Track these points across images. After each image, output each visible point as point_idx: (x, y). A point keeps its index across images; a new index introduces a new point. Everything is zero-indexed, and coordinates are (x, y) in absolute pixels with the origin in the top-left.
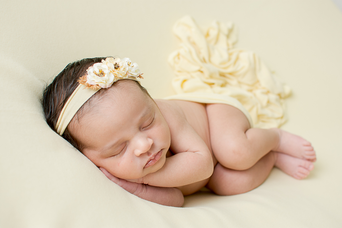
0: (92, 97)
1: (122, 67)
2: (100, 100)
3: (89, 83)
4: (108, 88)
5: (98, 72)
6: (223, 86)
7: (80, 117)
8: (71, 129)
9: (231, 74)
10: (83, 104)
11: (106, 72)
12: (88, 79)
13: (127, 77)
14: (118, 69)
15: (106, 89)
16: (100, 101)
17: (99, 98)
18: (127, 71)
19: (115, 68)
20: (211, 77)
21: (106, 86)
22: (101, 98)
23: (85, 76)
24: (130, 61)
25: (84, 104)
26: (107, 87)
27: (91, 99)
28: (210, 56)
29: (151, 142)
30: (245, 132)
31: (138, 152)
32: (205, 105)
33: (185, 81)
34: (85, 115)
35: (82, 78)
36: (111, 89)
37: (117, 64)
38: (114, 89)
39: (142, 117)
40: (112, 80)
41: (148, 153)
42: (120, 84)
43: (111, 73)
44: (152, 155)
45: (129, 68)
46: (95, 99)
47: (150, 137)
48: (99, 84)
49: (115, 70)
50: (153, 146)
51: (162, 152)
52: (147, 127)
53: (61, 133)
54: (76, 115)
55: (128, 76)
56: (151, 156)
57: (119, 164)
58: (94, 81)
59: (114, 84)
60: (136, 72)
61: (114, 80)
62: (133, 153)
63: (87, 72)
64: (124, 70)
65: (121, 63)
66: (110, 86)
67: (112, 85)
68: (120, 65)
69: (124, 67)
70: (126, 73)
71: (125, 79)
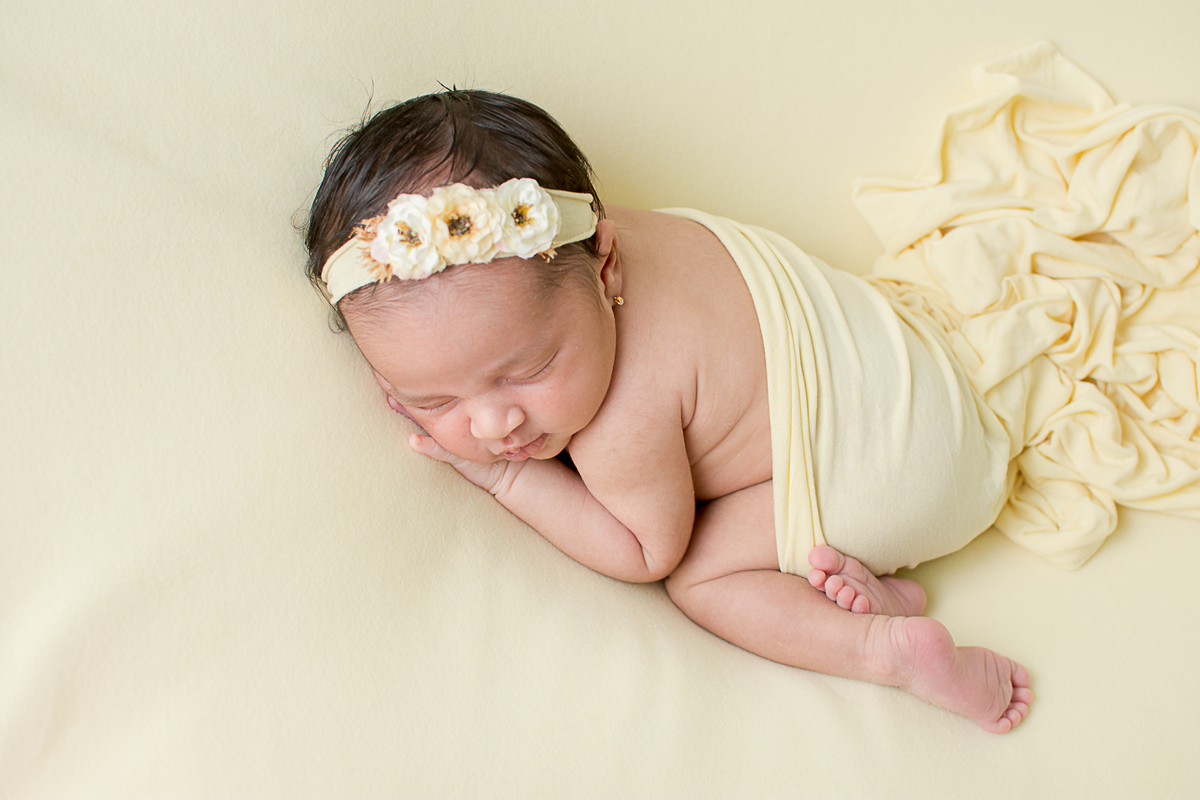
1: (482, 229)
2: (395, 301)
3: (373, 253)
11: (425, 238)
16: (395, 304)
17: (396, 294)
18: (495, 241)
22: (400, 297)
26: (417, 276)
29: (514, 420)
40: (431, 264)
41: (506, 440)
44: (514, 445)
47: (519, 406)
48: (393, 265)
49: (451, 241)
55: (494, 254)
56: (512, 447)
61: (438, 266)
64: (483, 240)
65: (484, 215)
66: (425, 277)
67: (432, 275)
68: (479, 221)
69: (487, 232)
70: (490, 246)
71: (480, 264)
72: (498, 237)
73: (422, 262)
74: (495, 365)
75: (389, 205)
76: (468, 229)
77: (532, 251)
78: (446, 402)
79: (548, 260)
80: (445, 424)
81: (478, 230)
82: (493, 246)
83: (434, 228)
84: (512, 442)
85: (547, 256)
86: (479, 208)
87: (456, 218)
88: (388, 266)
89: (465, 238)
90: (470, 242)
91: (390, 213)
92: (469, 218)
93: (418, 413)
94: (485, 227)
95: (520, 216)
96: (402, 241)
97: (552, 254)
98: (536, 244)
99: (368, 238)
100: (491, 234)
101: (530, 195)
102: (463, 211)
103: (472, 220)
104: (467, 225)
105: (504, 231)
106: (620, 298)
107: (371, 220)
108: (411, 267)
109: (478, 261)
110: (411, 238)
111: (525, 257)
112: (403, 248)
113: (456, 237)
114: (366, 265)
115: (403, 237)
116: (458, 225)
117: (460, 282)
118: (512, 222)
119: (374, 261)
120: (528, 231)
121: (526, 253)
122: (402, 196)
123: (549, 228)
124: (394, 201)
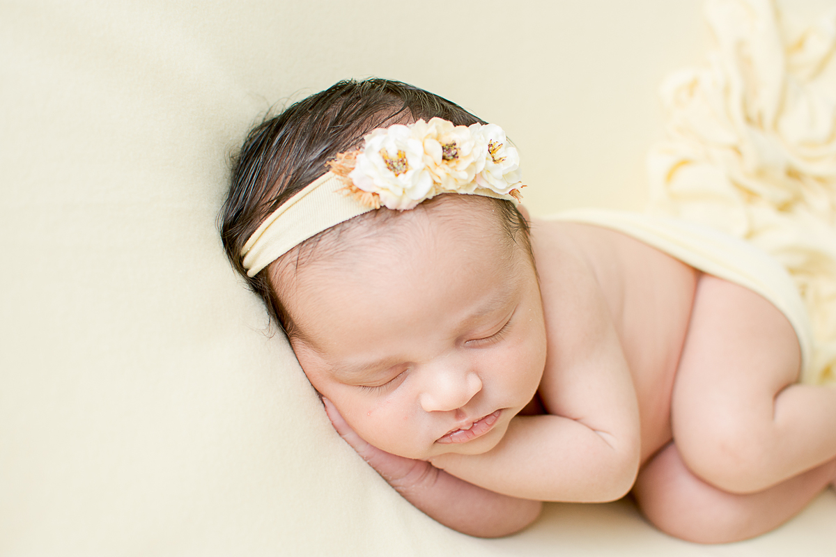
0: (352, 221)
1: (467, 157)
2: (370, 237)
3: (355, 182)
4: (404, 210)
5: (393, 154)
6: (785, 208)
7: (303, 260)
8: (275, 277)
9: (821, 180)
10: (322, 230)
11: (415, 163)
12: (357, 166)
13: (471, 192)
14: (453, 164)
15: (396, 212)
16: (368, 241)
17: (370, 229)
18: (478, 172)
19: (444, 158)
20: (761, 173)
21: (399, 204)
22: (375, 232)
23: (354, 153)
24: (502, 140)
25: (324, 231)
26: (403, 207)
27: (347, 225)
28: (781, 109)
29: (474, 385)
30: (777, 395)
31: (430, 403)
32: (699, 274)
33: (684, 162)
34: (319, 263)
35: (343, 156)
36: (412, 214)
37: (455, 144)
38: (420, 218)
39: (473, 317)
40: (423, 190)
41: (458, 413)
42: (445, 207)
43: (427, 173)
44: (466, 419)
45: (486, 164)
46: (358, 230)
47: (477, 372)
48: (381, 193)
49: (444, 165)
50: (478, 397)
51: (497, 417)
52: (480, 342)
53: (251, 273)
54: (296, 252)
55: (475, 187)
56: (464, 422)
57: (370, 412)
58: (372, 178)
59: (426, 203)
60: (506, 177)
61: (429, 192)
62: (418, 397)
63: (363, 139)
64: (468, 170)
65: (467, 143)
66: (411, 207)
67: (421, 204)
68: (464, 150)
69: (472, 160)
70: (473, 176)
71: (464, 195)
72: (481, 167)
76: (454, 156)
77: (508, 188)
81: (464, 157)
82: (476, 178)
83: (425, 153)
84: (466, 416)
86: (462, 137)
90: (457, 170)
91: (366, 145)
94: (469, 155)
95: (493, 153)
96: (388, 168)
98: (508, 183)
100: (474, 163)
101: (498, 135)
104: (453, 152)
105: (487, 162)
109: (462, 192)
110: (397, 165)
113: (446, 161)
114: (345, 198)
115: (388, 166)
116: (450, 153)
117: (440, 214)
119: (358, 190)
120: (502, 168)
121: (501, 189)
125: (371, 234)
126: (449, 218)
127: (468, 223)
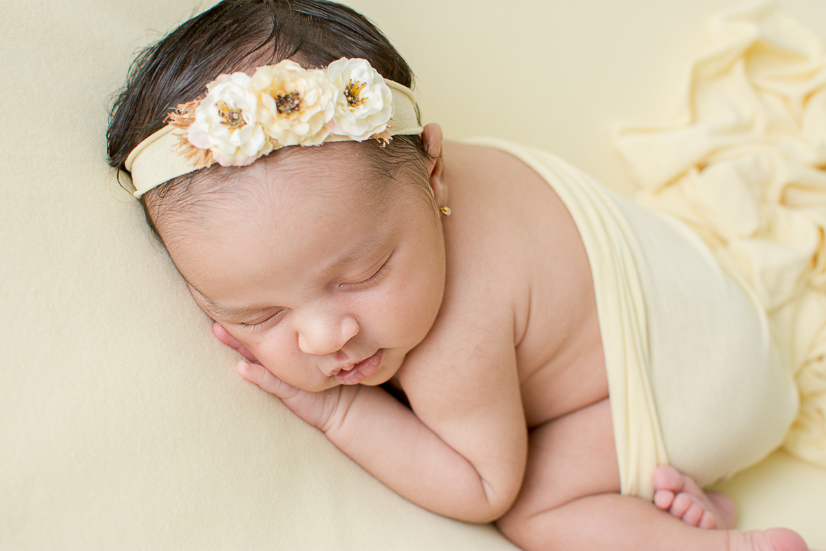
1: (312, 107)
2: (213, 192)
4: (242, 166)
11: (249, 116)
13: (319, 142)
15: (233, 168)
16: (213, 196)
17: (214, 185)
18: (327, 121)
19: (280, 112)
21: (233, 162)
22: (219, 187)
26: (240, 164)
38: (259, 171)
40: (256, 145)
42: (289, 161)
43: (259, 129)
47: (353, 316)
48: (214, 150)
49: (279, 119)
55: (325, 136)
56: (345, 362)
58: (207, 134)
59: (263, 159)
60: (360, 122)
61: (265, 148)
63: (206, 89)
64: (313, 120)
65: (314, 91)
66: (249, 163)
67: (258, 160)
68: (309, 99)
69: (318, 109)
70: (321, 126)
71: (310, 147)
72: (329, 116)
73: (245, 145)
74: (326, 264)
75: (208, 86)
76: (298, 106)
77: (367, 133)
78: (272, 314)
79: (384, 144)
80: (270, 343)
81: (308, 107)
82: (324, 128)
83: (260, 105)
84: (347, 357)
85: (381, 140)
86: (308, 84)
87: (283, 96)
88: (208, 152)
89: (295, 115)
90: (300, 122)
91: (208, 95)
92: (298, 94)
93: (240, 332)
94: (315, 105)
95: (352, 96)
96: (223, 123)
97: (387, 139)
98: (370, 126)
99: (185, 125)
100: (322, 113)
101: (362, 73)
102: (290, 88)
103: (301, 96)
104: (296, 102)
105: (336, 110)
106: (446, 208)
107: (187, 104)
108: (233, 151)
109: (308, 144)
110: (233, 119)
111: (360, 140)
112: (224, 130)
113: (284, 115)
114: (183, 153)
115: (224, 120)
116: (286, 103)
117: (287, 168)
118: (344, 101)
119: (193, 147)
120: (361, 111)
121: (360, 134)
122: (222, 77)
123: (384, 110)
124: (212, 83)
125: (216, 189)
126: (296, 172)
127: (320, 174)
